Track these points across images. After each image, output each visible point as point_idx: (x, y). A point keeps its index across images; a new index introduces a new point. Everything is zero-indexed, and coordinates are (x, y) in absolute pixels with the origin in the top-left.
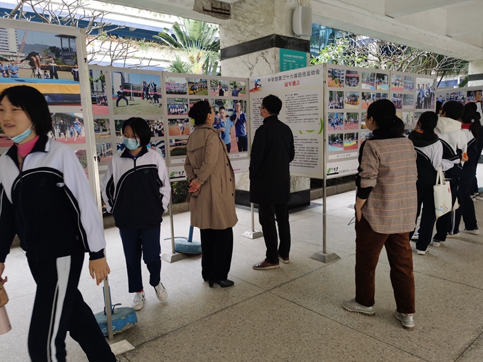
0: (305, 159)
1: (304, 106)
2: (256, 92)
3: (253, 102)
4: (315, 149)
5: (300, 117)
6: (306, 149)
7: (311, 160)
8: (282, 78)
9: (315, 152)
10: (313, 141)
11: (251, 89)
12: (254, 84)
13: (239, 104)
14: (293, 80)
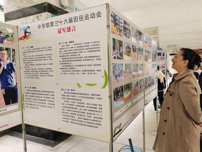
0: (86, 117)
1: (82, 55)
2: (25, 40)
3: (23, 50)
4: (98, 107)
5: (78, 68)
6: (86, 105)
7: (92, 118)
8: (54, 24)
9: (98, 110)
10: (96, 97)
11: (20, 37)
12: (23, 31)
13: (5, 52)
14: (67, 25)
